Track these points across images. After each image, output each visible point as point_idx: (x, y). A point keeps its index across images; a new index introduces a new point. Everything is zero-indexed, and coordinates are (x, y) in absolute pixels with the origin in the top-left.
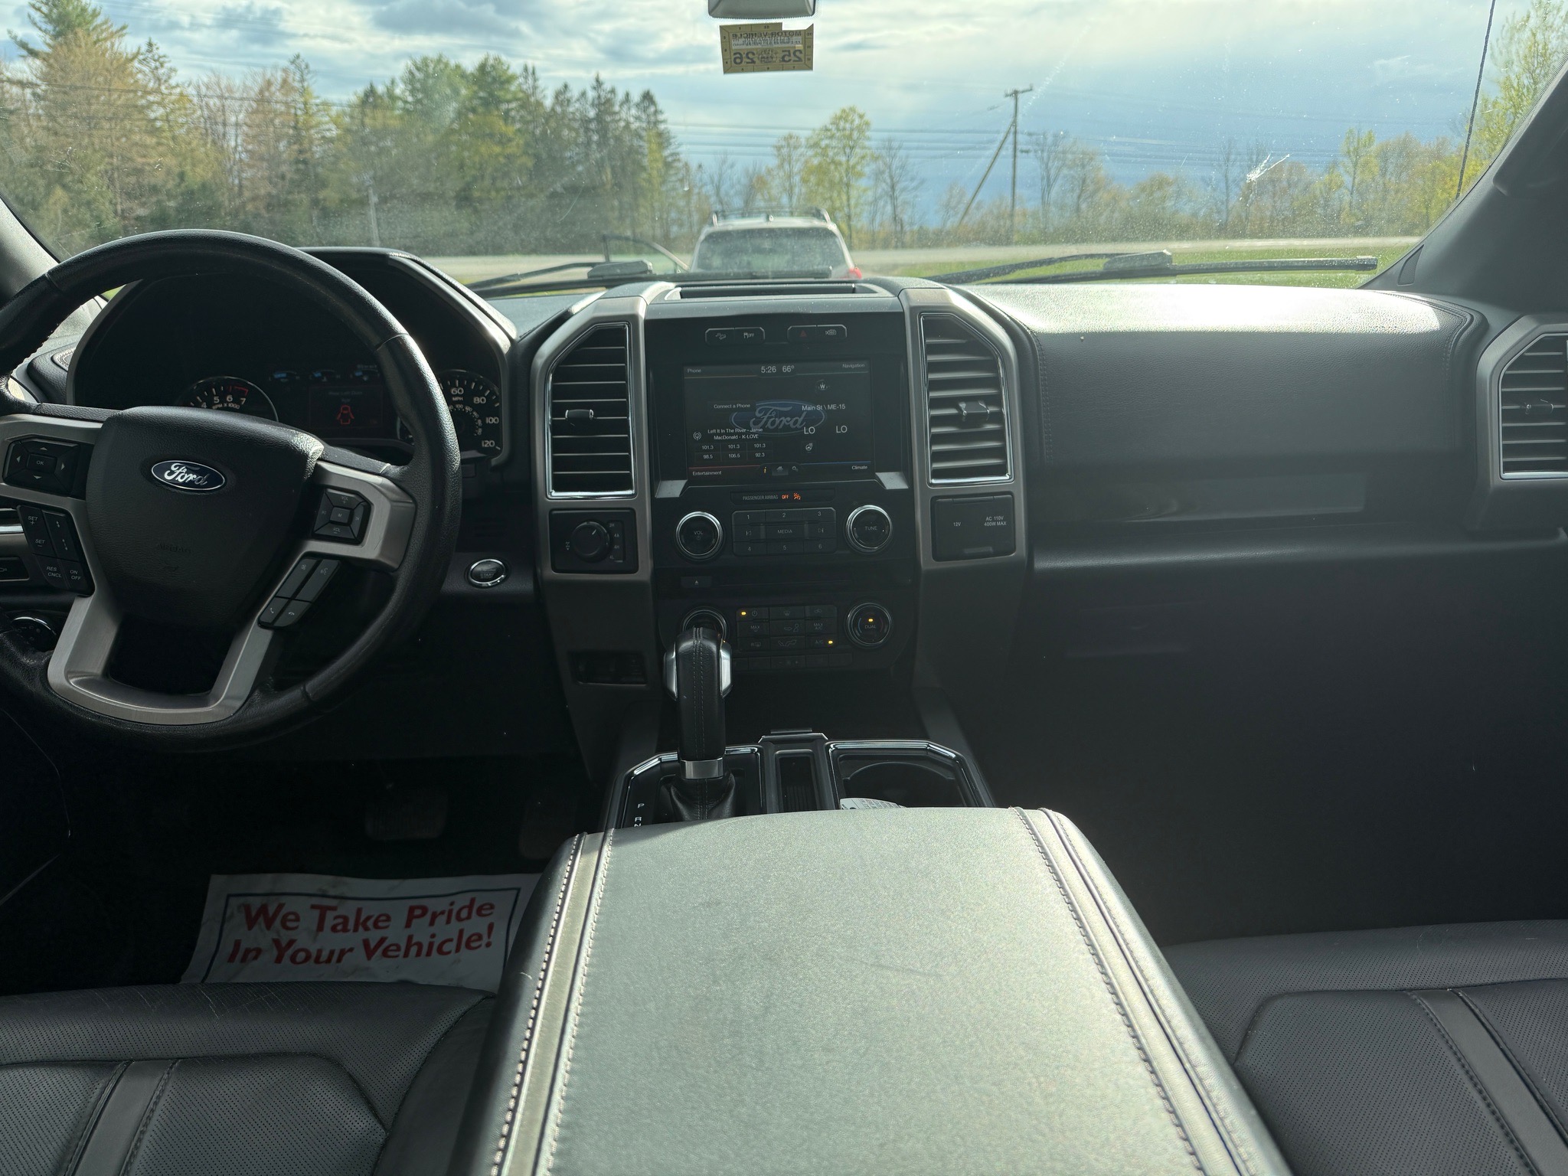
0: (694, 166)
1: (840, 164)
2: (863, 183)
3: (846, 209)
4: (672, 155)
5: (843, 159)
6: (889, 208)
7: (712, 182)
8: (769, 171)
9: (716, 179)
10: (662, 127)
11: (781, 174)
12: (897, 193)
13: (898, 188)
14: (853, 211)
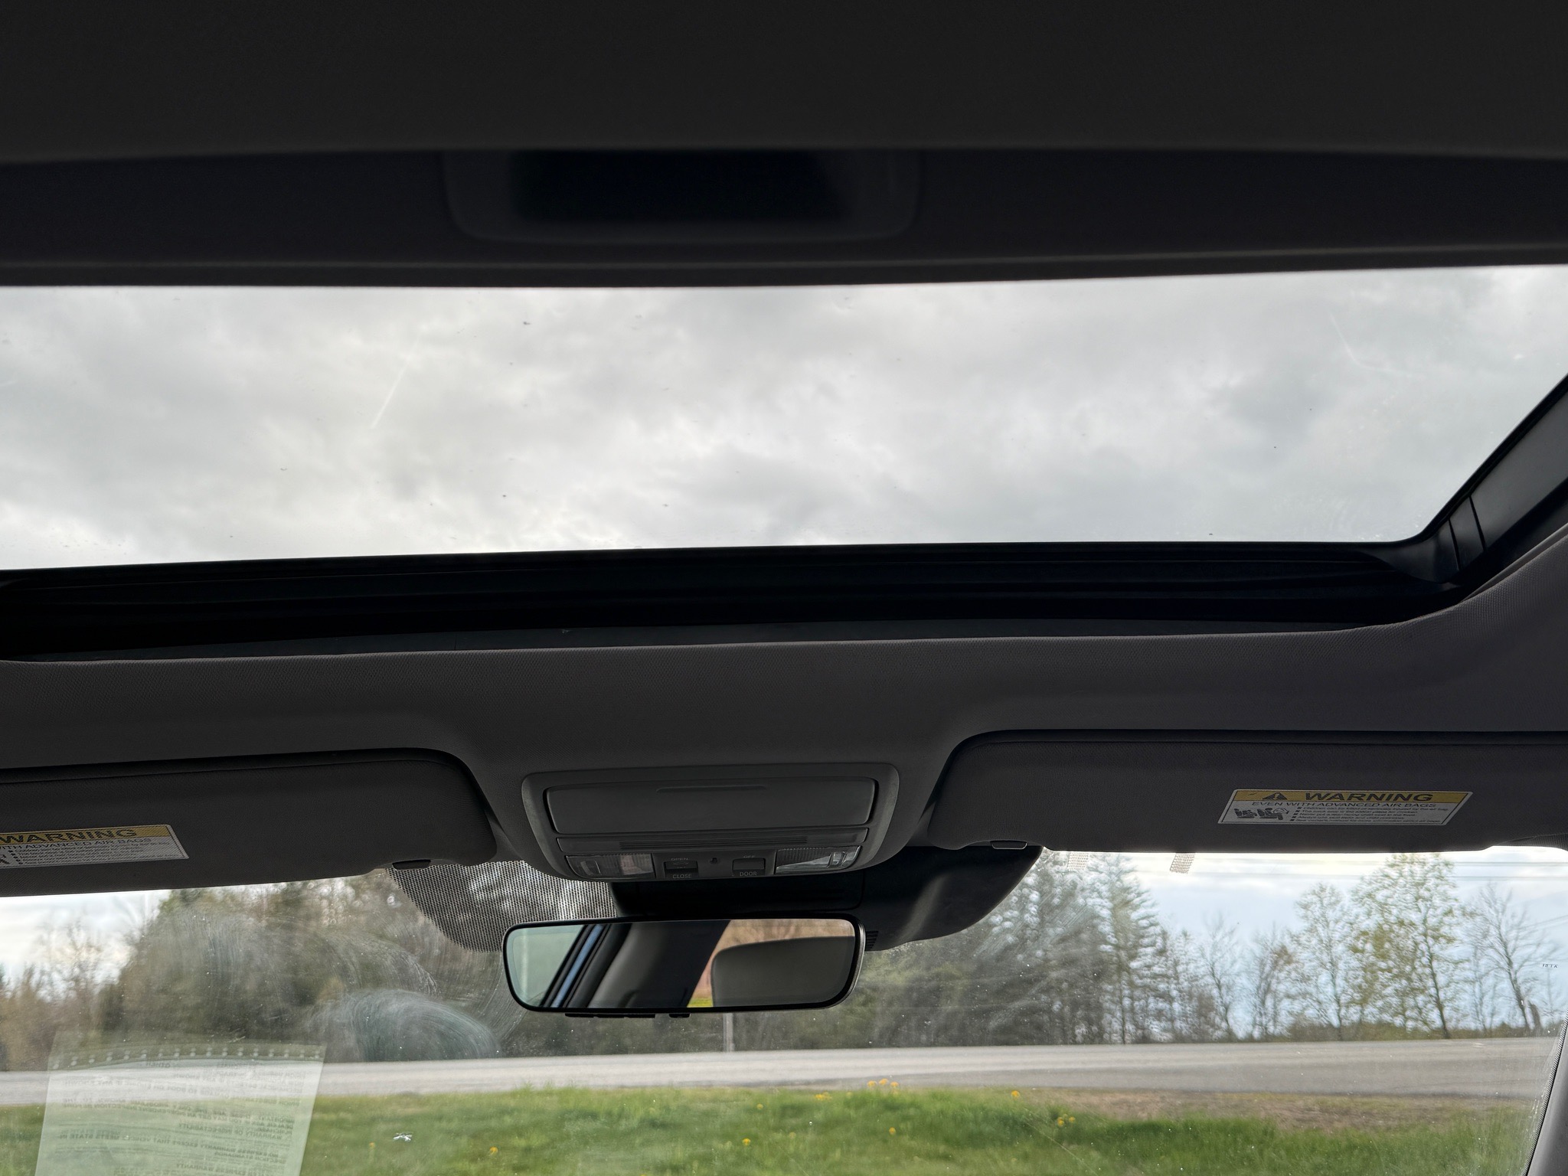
0: (1174, 932)
1: (1412, 924)
2: (1455, 951)
3: (1433, 991)
4: (1147, 917)
5: (1414, 917)
6: (1506, 986)
7: (1203, 956)
8: (1295, 938)
9: (1208, 951)
10: (1128, 880)
11: (1314, 941)
12: (1515, 966)
13: (1516, 958)
14: (1442, 995)
